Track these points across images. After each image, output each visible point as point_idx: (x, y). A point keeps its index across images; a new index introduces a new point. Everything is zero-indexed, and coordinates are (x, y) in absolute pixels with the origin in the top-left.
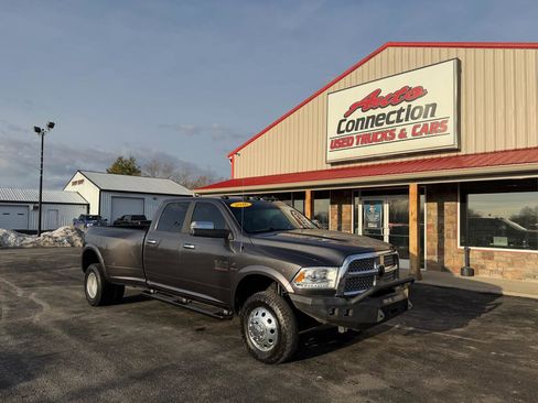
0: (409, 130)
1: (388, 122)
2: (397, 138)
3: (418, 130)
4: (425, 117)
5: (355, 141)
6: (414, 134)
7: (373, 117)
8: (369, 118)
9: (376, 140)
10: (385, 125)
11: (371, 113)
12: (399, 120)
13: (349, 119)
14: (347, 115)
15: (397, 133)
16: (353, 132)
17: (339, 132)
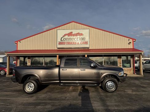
0: (80, 42)
1: (75, 40)
2: (77, 44)
3: (82, 43)
4: (83, 40)
5: (66, 43)
6: (81, 44)
7: (71, 38)
8: (70, 38)
9: (72, 44)
10: (74, 41)
11: (70, 37)
12: (77, 40)
13: (64, 37)
14: (63, 36)
15: (77, 43)
16: (65, 41)
17: (61, 40)
